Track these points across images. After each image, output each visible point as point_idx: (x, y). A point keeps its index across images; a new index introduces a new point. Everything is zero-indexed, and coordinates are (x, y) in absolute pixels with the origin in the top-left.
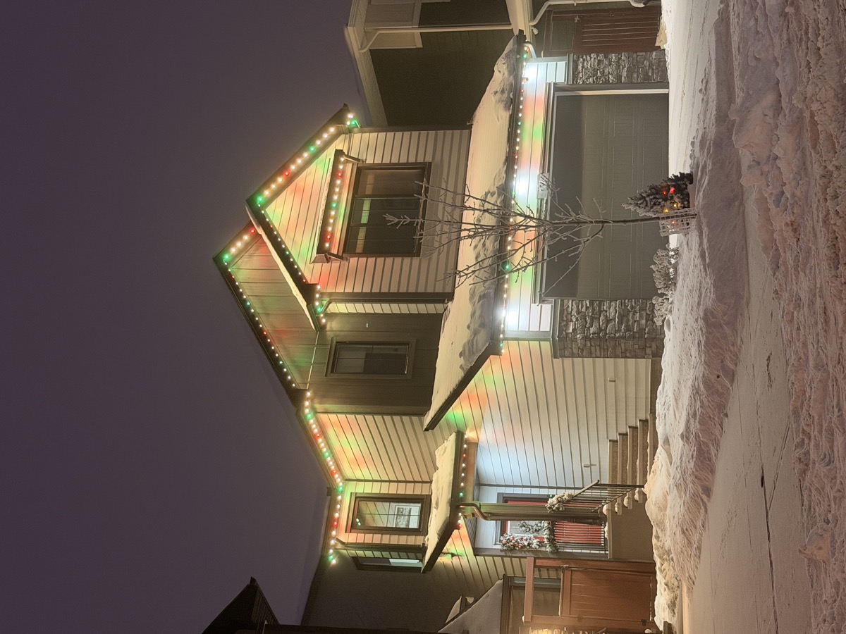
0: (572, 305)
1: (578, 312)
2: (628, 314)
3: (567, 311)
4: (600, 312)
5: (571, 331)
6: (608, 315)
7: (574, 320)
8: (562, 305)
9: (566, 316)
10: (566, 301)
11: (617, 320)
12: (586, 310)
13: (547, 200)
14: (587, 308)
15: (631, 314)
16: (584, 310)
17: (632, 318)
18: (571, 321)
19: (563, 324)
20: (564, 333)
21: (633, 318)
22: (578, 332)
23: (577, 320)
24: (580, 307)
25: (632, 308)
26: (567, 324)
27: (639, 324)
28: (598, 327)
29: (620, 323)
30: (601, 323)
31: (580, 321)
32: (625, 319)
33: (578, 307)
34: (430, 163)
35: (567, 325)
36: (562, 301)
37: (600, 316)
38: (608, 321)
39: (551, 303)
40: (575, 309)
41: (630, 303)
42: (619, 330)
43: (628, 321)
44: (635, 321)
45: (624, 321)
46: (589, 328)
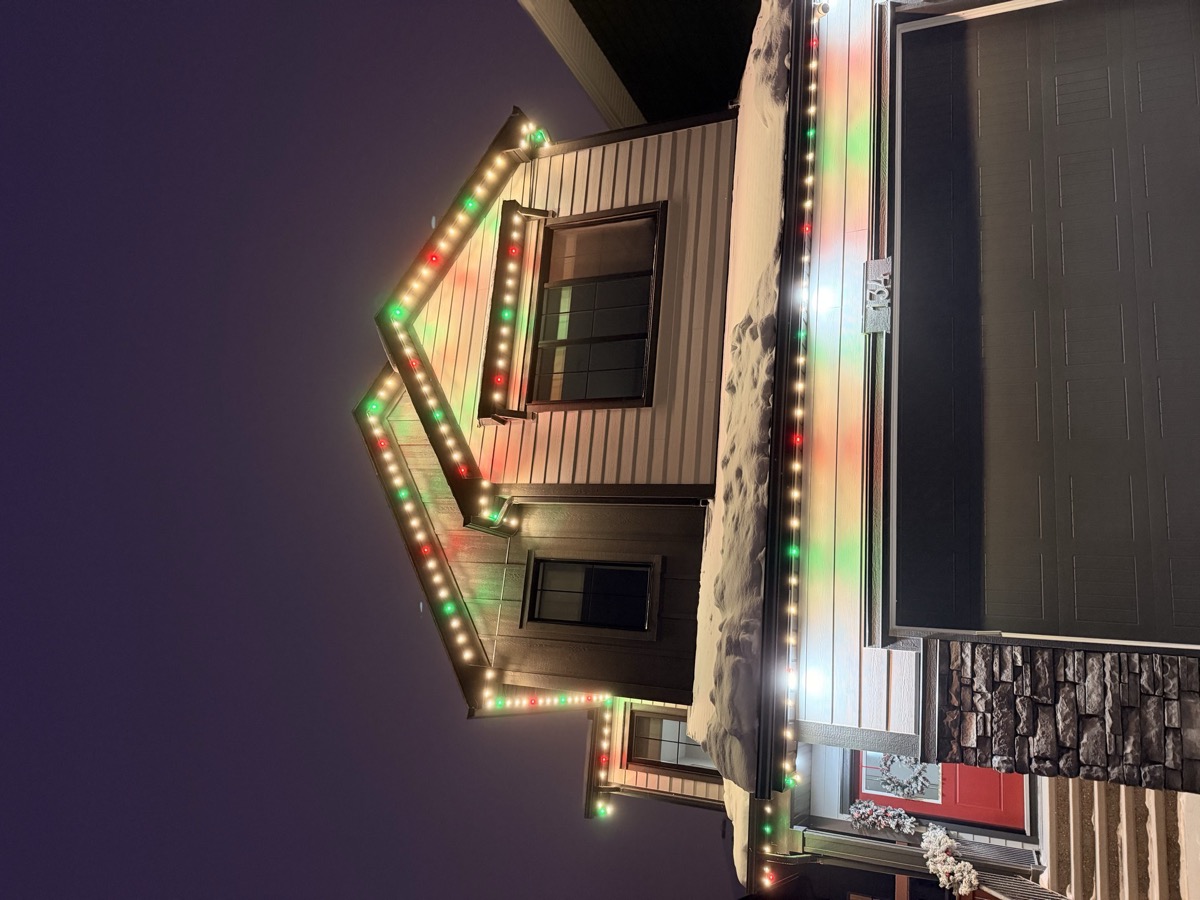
0: (973, 661)
1: (993, 683)
2: (1143, 704)
3: (960, 678)
4: (1056, 686)
5: (972, 742)
6: (1080, 698)
7: (981, 707)
8: (946, 657)
9: (958, 695)
10: (955, 646)
11: (1108, 717)
12: (1015, 678)
13: (889, 337)
14: (1017, 672)
15: (1152, 705)
16: (1007, 676)
17: (1157, 716)
18: (974, 708)
19: (949, 719)
20: (955, 747)
21: (1159, 717)
22: (996, 749)
23: (989, 708)
24: (996, 669)
25: (1154, 681)
26: (962, 718)
27: (1180, 742)
28: (1052, 737)
29: (1121, 730)
30: (1061, 726)
31: (997, 711)
32: (1134, 720)
33: (989, 666)
34: (665, 203)
35: (961, 721)
36: (946, 643)
37: (1056, 701)
38: (1082, 720)
39: (914, 647)
40: (982, 675)
41: (1145, 666)
42: (1120, 757)
43: (1143, 727)
44: (1167, 730)
45: (1133, 727)
46: (1026, 736)
